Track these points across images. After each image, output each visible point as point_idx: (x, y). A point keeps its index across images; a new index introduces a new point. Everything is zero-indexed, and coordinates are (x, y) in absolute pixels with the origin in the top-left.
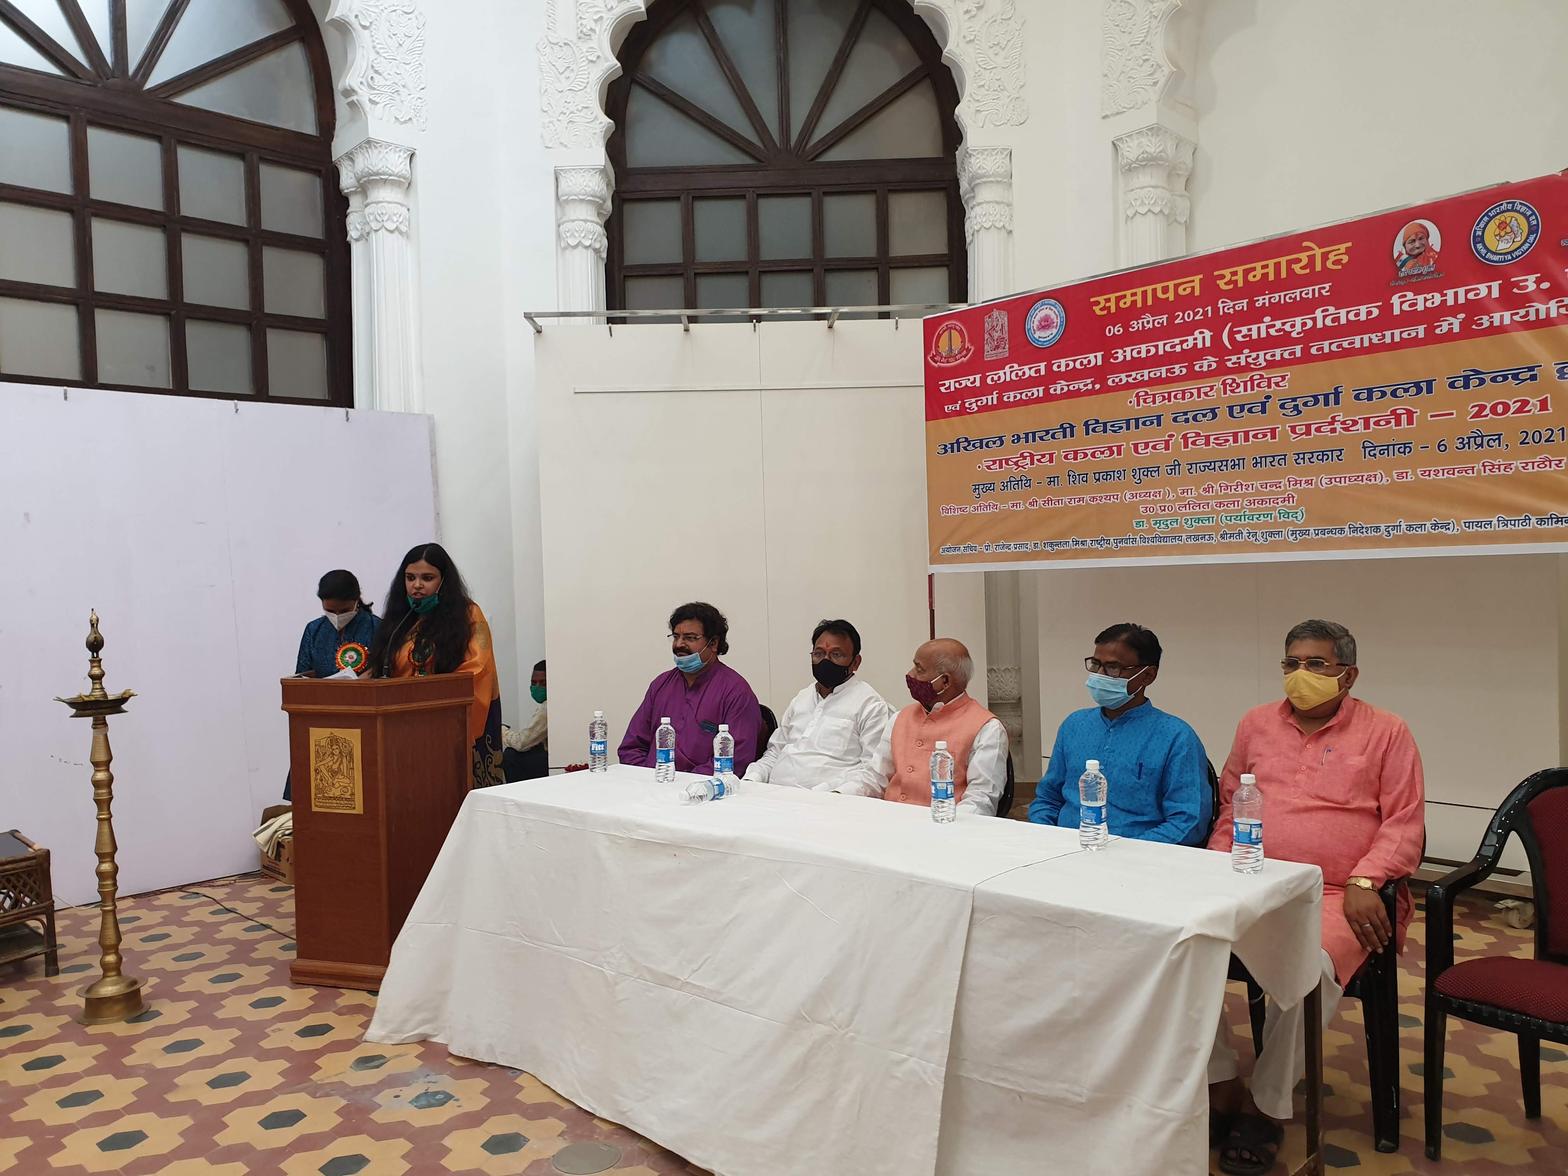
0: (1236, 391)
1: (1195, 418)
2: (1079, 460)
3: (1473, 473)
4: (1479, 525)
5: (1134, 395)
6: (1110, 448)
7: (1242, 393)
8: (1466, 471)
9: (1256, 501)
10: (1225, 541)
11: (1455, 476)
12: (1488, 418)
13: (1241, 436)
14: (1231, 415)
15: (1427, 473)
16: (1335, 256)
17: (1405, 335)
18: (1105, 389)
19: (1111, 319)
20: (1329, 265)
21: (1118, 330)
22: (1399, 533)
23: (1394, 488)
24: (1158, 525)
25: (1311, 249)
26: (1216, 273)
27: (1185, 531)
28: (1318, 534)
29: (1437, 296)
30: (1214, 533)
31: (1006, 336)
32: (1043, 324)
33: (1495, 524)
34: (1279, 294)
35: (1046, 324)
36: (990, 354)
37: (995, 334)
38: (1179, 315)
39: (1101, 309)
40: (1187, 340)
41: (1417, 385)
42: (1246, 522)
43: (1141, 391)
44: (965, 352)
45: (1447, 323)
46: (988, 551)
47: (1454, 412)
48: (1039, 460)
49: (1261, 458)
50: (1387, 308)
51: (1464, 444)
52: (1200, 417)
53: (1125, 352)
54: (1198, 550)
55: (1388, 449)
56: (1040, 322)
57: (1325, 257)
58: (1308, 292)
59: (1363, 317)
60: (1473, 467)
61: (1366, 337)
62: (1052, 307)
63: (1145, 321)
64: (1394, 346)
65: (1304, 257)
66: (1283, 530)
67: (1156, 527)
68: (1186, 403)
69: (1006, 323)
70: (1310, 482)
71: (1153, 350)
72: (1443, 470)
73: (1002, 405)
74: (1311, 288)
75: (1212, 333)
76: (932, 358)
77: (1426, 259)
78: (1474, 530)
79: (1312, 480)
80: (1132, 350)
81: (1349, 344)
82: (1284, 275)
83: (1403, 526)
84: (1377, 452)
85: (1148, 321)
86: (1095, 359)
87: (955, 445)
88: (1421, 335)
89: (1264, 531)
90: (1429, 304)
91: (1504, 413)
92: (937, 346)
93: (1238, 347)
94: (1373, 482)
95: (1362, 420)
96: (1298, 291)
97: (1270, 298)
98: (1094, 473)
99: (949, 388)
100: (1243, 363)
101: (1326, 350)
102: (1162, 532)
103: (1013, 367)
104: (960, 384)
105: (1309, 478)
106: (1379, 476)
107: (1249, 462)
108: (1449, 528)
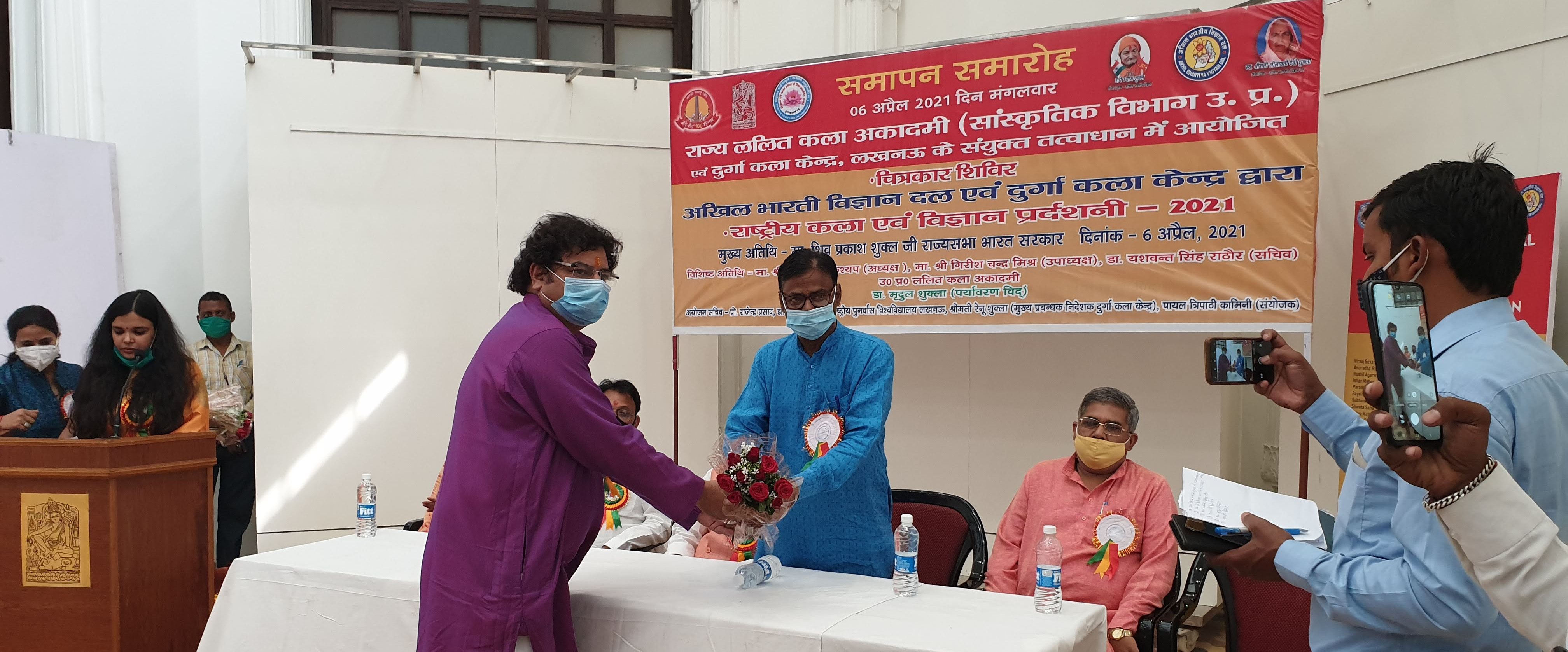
0: (969, 175)
1: (931, 199)
2: (822, 233)
3: (1172, 260)
4: (1176, 306)
5: (876, 174)
6: (852, 223)
7: (975, 178)
8: (1166, 258)
9: (984, 278)
10: (956, 313)
11: (1157, 262)
12: (1185, 213)
13: (973, 218)
14: (965, 198)
15: (1134, 258)
16: (1061, 58)
17: (1119, 135)
18: (848, 166)
19: (856, 100)
20: (1056, 66)
21: (861, 111)
22: (1109, 311)
23: (1106, 271)
24: (895, 296)
25: (1041, 50)
26: (955, 65)
27: (919, 303)
28: (1038, 309)
29: (1146, 102)
30: (945, 306)
31: (754, 108)
32: (790, 99)
33: (1188, 306)
34: (1011, 89)
35: (793, 99)
36: (737, 124)
37: (743, 104)
38: (919, 101)
39: (846, 90)
40: (926, 126)
41: (1128, 180)
42: (974, 296)
43: (883, 171)
44: (712, 120)
45: (1154, 127)
46: (734, 315)
47: (1158, 206)
48: (784, 231)
49: (990, 238)
50: (1104, 110)
51: (1165, 234)
52: (935, 198)
53: (868, 132)
54: (931, 320)
55: (1102, 236)
56: (787, 97)
57: (1053, 58)
58: (1038, 89)
59: (1084, 116)
60: (1172, 255)
61: (1086, 134)
62: (799, 84)
63: (888, 104)
64: (1109, 144)
65: (1034, 56)
66: (1008, 304)
67: (893, 298)
68: (923, 185)
69: (754, 95)
70: (1033, 262)
71: (894, 133)
72: (1147, 256)
73: (748, 174)
74: (1039, 86)
75: (949, 121)
76: (679, 122)
77: (1138, 68)
78: (1171, 310)
79: (1035, 260)
80: (875, 131)
81: (1072, 139)
82: (1016, 71)
83: (1113, 305)
84: (1092, 237)
85: (891, 105)
86: (840, 137)
87: (702, 210)
88: (1133, 136)
89: (991, 305)
90: (1139, 110)
91: (1199, 208)
92: (684, 112)
93: (973, 136)
94: (1088, 264)
95: (1081, 209)
96: (1028, 87)
97: (1003, 92)
98: (837, 246)
99: (696, 153)
100: (977, 151)
101: (1051, 144)
102: (898, 303)
103: (760, 138)
104: (707, 151)
105: (1032, 259)
106: (1093, 259)
107: (979, 242)
108: (1151, 308)
